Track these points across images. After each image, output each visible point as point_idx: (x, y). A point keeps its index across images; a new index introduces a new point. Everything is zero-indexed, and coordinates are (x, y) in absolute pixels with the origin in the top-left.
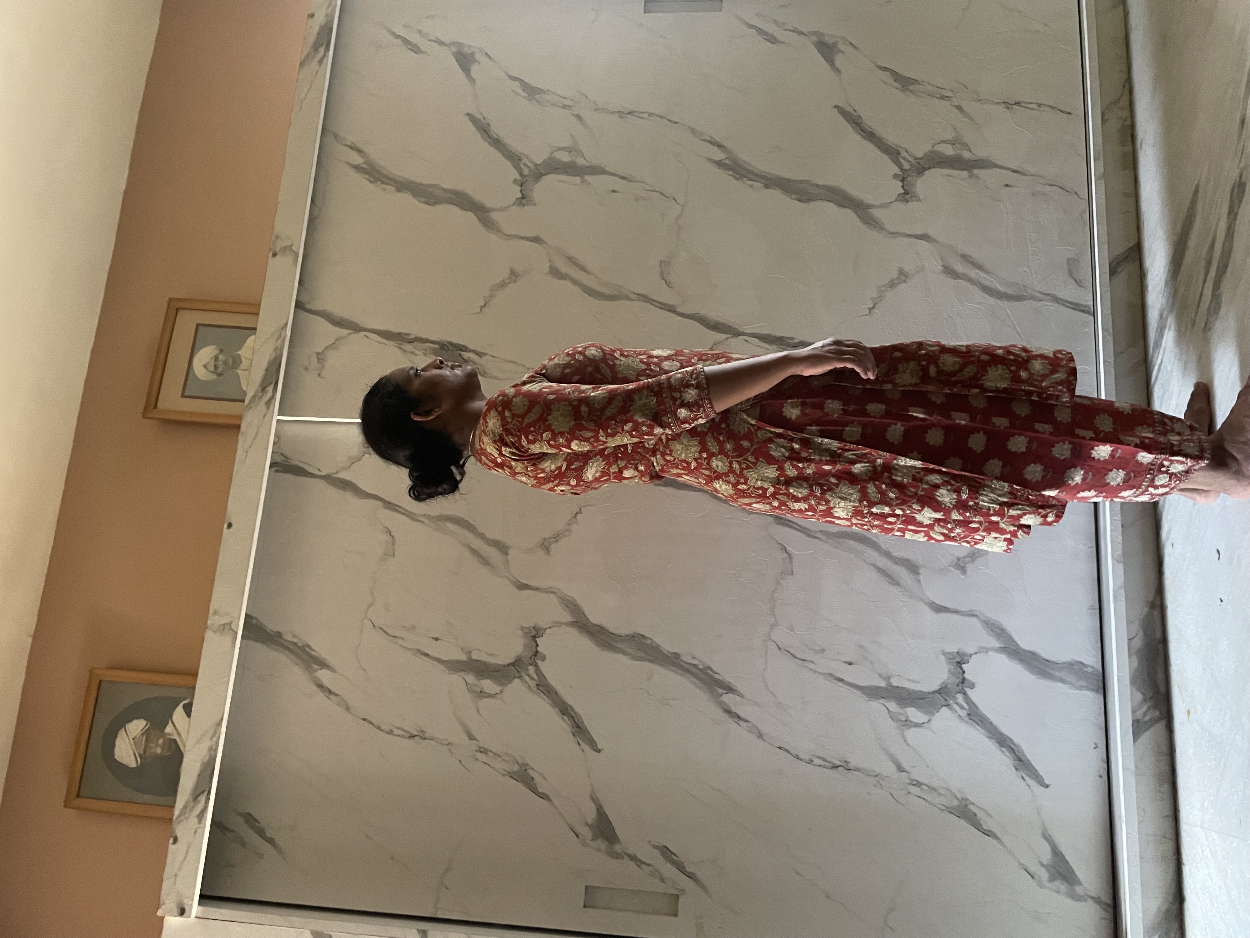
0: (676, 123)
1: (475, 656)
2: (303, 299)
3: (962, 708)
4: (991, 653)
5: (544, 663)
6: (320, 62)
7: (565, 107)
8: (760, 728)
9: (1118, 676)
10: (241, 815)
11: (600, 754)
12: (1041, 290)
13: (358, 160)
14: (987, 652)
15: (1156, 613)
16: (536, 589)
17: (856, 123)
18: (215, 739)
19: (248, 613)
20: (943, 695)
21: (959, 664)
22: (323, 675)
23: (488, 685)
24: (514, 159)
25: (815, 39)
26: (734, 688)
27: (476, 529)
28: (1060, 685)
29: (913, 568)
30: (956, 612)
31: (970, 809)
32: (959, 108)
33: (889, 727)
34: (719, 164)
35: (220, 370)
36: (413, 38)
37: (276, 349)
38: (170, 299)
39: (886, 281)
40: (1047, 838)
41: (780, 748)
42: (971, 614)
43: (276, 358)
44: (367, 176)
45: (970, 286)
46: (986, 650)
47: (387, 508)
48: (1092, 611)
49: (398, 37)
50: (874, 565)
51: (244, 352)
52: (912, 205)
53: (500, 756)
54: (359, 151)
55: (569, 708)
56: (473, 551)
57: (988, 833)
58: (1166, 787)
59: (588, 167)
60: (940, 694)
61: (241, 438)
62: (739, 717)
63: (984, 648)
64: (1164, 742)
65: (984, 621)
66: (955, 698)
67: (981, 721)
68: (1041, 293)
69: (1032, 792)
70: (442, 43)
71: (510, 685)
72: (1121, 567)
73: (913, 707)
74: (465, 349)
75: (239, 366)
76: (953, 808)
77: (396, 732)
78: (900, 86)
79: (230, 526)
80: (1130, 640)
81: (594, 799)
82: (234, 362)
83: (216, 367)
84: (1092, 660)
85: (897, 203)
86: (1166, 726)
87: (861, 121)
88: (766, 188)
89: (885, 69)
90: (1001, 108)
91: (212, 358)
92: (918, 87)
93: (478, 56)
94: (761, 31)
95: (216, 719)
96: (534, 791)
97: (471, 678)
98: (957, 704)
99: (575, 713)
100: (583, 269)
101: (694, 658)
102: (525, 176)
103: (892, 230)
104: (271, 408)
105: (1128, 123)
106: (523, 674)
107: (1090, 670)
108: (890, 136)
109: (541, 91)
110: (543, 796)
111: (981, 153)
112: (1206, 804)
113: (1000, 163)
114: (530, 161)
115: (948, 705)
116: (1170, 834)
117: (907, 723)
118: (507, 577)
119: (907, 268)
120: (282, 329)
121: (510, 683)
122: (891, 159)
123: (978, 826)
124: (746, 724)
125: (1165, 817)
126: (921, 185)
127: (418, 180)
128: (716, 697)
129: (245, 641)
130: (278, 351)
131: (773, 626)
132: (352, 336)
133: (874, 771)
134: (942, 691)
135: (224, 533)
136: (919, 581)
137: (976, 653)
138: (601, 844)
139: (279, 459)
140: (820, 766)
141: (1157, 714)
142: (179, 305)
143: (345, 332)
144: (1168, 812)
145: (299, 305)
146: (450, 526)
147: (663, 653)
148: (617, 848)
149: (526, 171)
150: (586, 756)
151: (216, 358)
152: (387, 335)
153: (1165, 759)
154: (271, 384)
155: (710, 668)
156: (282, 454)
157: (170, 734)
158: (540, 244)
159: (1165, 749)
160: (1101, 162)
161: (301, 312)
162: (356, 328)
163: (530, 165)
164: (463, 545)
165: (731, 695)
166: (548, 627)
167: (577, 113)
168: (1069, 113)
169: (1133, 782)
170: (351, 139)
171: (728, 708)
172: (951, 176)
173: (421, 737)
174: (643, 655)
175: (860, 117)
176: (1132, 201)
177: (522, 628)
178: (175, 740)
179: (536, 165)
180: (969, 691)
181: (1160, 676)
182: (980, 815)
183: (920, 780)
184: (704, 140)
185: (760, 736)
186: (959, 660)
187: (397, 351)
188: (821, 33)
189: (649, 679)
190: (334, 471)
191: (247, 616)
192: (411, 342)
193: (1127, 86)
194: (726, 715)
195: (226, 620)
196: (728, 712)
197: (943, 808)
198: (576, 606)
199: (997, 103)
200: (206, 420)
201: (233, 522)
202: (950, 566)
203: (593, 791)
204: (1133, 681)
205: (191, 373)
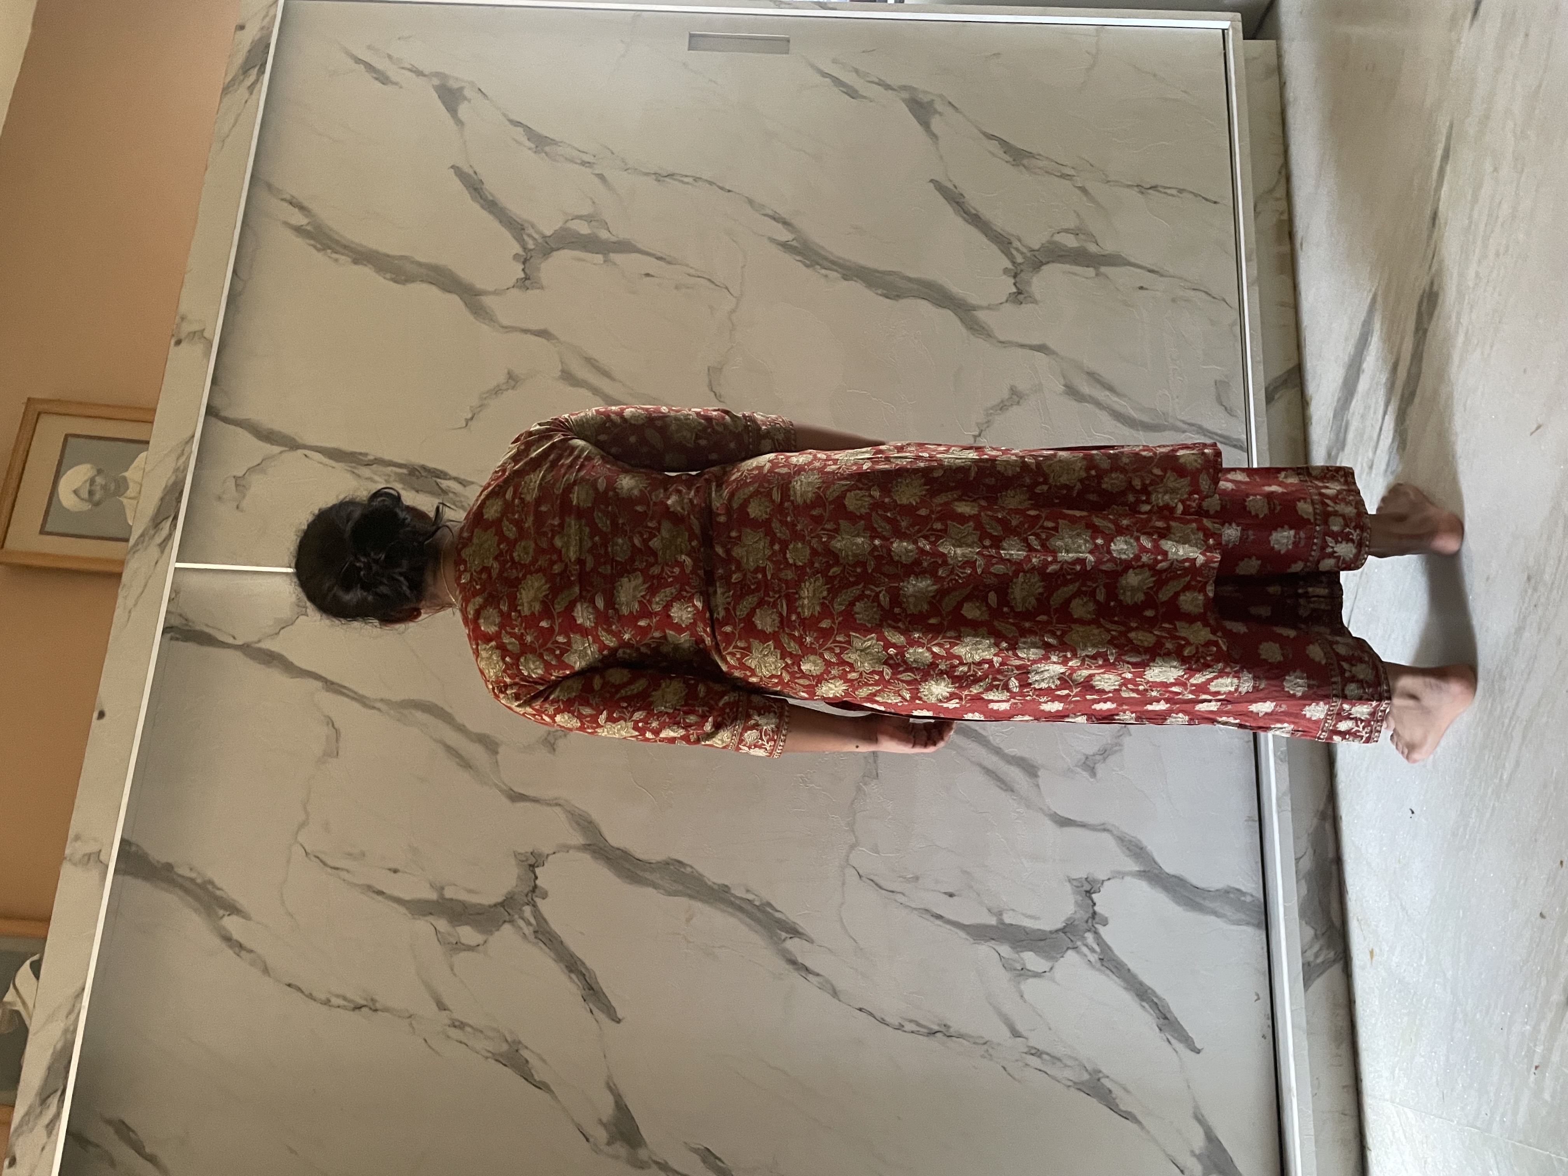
0: (729, 191)
1: (449, 893)
2: (217, 403)
3: (1093, 950)
4: (1128, 879)
5: (544, 901)
6: (251, 88)
7: (583, 163)
8: (834, 983)
9: (1285, 907)
10: (109, 1122)
11: (622, 1023)
12: (1183, 418)
13: (299, 219)
14: (1123, 878)
15: (1328, 826)
16: (535, 800)
17: (957, 203)
18: (72, 1017)
19: (126, 837)
20: (1069, 934)
21: (1089, 893)
22: (231, 923)
23: (467, 934)
24: (517, 228)
25: (905, 95)
26: (801, 930)
27: (453, 719)
28: (1212, 918)
29: (1030, 769)
30: (1083, 825)
31: (1103, 1084)
32: (1083, 190)
33: (1001, 978)
34: (785, 246)
35: (97, 497)
36: (380, 64)
37: (176, 470)
38: (29, 399)
39: (995, 401)
40: (1200, 1119)
41: (860, 1010)
42: (1104, 829)
43: (175, 484)
44: (312, 242)
45: (1097, 411)
46: (1122, 875)
47: (328, 690)
48: (1250, 823)
49: (358, 61)
50: (980, 765)
51: (132, 474)
52: (1027, 308)
53: (481, 1032)
54: (302, 208)
55: (579, 963)
56: (449, 749)
57: (1127, 1116)
58: (1345, 1048)
59: (615, 243)
60: (1065, 933)
61: (122, 593)
62: (807, 969)
63: (1119, 872)
64: (1340, 990)
65: (1118, 837)
66: (1083, 938)
67: (1116, 967)
68: (1184, 422)
69: (1180, 1059)
70: (419, 73)
71: (497, 933)
72: (1285, 767)
73: (1031, 951)
74: (444, 475)
75: (125, 492)
76: (1082, 1083)
77: (335, 1001)
78: (1011, 159)
79: (101, 715)
80: (1297, 860)
81: (612, 1088)
82: (118, 487)
83: (91, 493)
84: (1251, 886)
85: (1007, 305)
86: (1343, 971)
87: (962, 200)
88: (846, 279)
89: (991, 137)
90: (1134, 192)
91: (86, 481)
92: (1034, 162)
93: (467, 93)
94: (837, 82)
95: (72, 990)
96: (528, 1077)
97: (442, 924)
98: (1087, 946)
99: (586, 968)
100: (606, 374)
101: (748, 891)
102: (531, 250)
103: (1002, 339)
104: (167, 551)
105: (1285, 217)
106: (516, 916)
107: (1248, 899)
108: (1000, 221)
109: (553, 142)
110: (541, 1086)
111: (1109, 247)
112: (1397, 1071)
113: (1132, 260)
114: (536, 232)
115: (1075, 948)
116: (1351, 1110)
117: (1024, 973)
118: (496, 785)
119: (1021, 386)
120: (187, 443)
121: (498, 930)
122: (1000, 249)
123: (1112, 1105)
124: (817, 979)
125: (1344, 1087)
126: (1038, 283)
127: (384, 250)
128: (777, 943)
129: (120, 877)
130: (180, 472)
131: (852, 847)
132: (285, 455)
133: (982, 1037)
134: (1067, 930)
135: (93, 724)
136: (1038, 786)
137: (1109, 879)
138: (621, 1149)
139: (176, 621)
140: (912, 1032)
141: (1332, 955)
142: (40, 407)
143: (276, 449)
144: (1348, 1081)
145: (211, 411)
146: (419, 715)
147: (706, 884)
148: (643, 1154)
149: (531, 245)
150: (600, 1028)
151: (92, 481)
152: (336, 455)
153: (1342, 1012)
154: (167, 518)
155: (769, 905)
156: (181, 615)
157: (9, 1003)
158: (548, 340)
159: (1342, 1000)
160: (1254, 264)
161: (213, 420)
162: (292, 444)
163: (536, 236)
164: (436, 741)
165: (796, 940)
166: (551, 852)
167: (599, 172)
168: (1215, 202)
169: (1305, 1044)
170: (292, 190)
171: (794, 958)
172: (1075, 274)
173: (371, 1009)
174: (681, 888)
175: (962, 195)
176: (1291, 312)
177: (516, 855)
178: (18, 1013)
179: (544, 237)
180: (1101, 929)
181: (1335, 905)
182: (1117, 1092)
183: (1041, 1047)
184: (765, 215)
185: (835, 993)
186: (1088, 889)
187: (349, 475)
188: (913, 88)
189: (688, 920)
190: (256, 639)
191: (123, 841)
192: (368, 464)
193: (1283, 172)
194: (789, 967)
195: (92, 848)
196: (793, 962)
197: (1070, 1083)
198: (590, 822)
199: (1129, 186)
200: (75, 565)
201: (106, 710)
202: (1076, 766)
203: (610, 1077)
204: (1302, 914)
205: (55, 499)
